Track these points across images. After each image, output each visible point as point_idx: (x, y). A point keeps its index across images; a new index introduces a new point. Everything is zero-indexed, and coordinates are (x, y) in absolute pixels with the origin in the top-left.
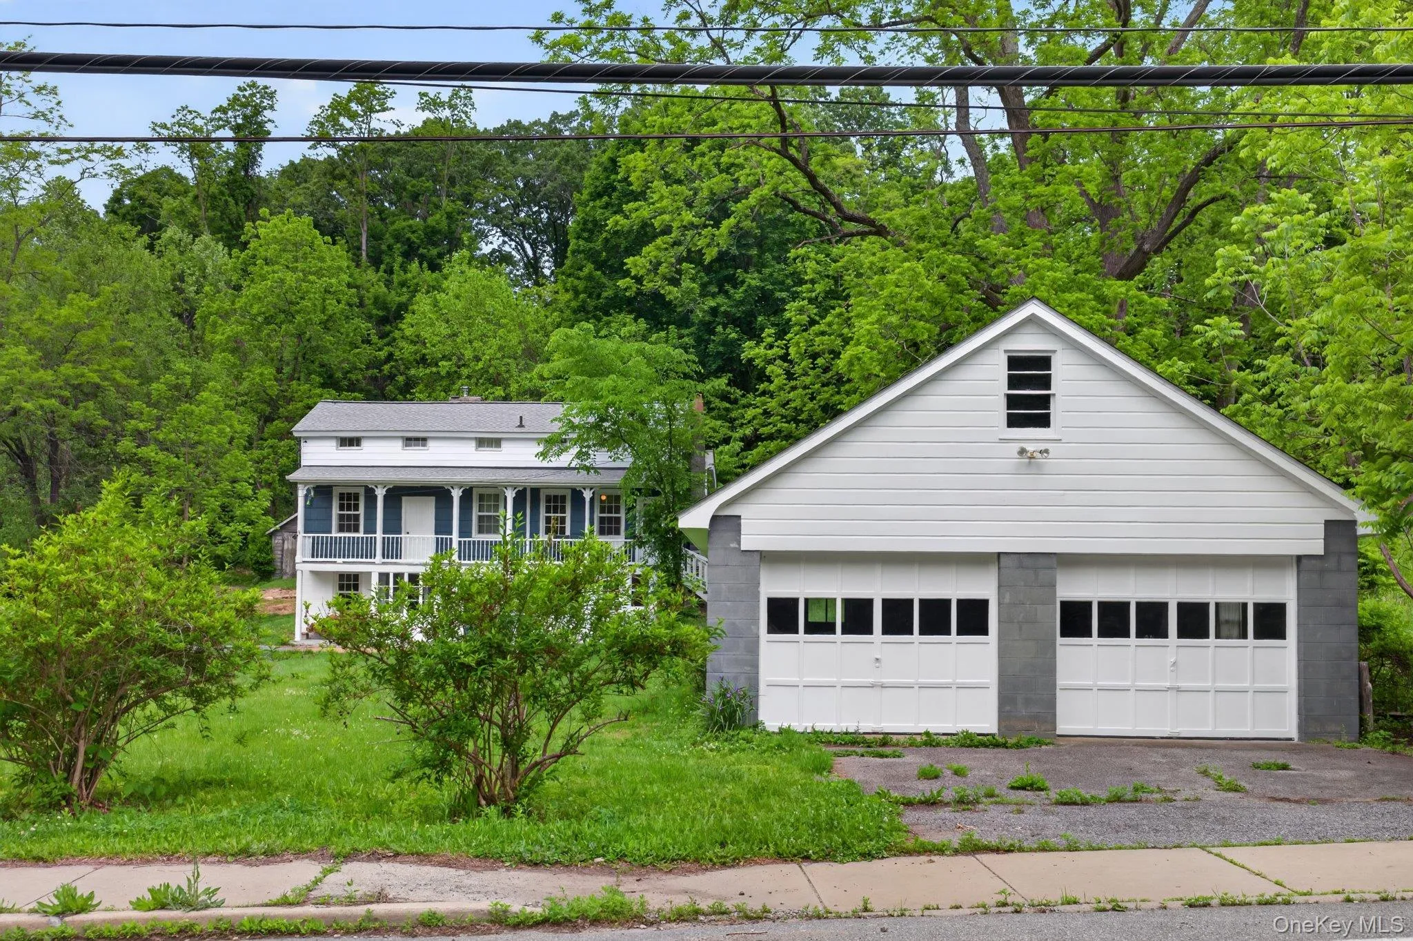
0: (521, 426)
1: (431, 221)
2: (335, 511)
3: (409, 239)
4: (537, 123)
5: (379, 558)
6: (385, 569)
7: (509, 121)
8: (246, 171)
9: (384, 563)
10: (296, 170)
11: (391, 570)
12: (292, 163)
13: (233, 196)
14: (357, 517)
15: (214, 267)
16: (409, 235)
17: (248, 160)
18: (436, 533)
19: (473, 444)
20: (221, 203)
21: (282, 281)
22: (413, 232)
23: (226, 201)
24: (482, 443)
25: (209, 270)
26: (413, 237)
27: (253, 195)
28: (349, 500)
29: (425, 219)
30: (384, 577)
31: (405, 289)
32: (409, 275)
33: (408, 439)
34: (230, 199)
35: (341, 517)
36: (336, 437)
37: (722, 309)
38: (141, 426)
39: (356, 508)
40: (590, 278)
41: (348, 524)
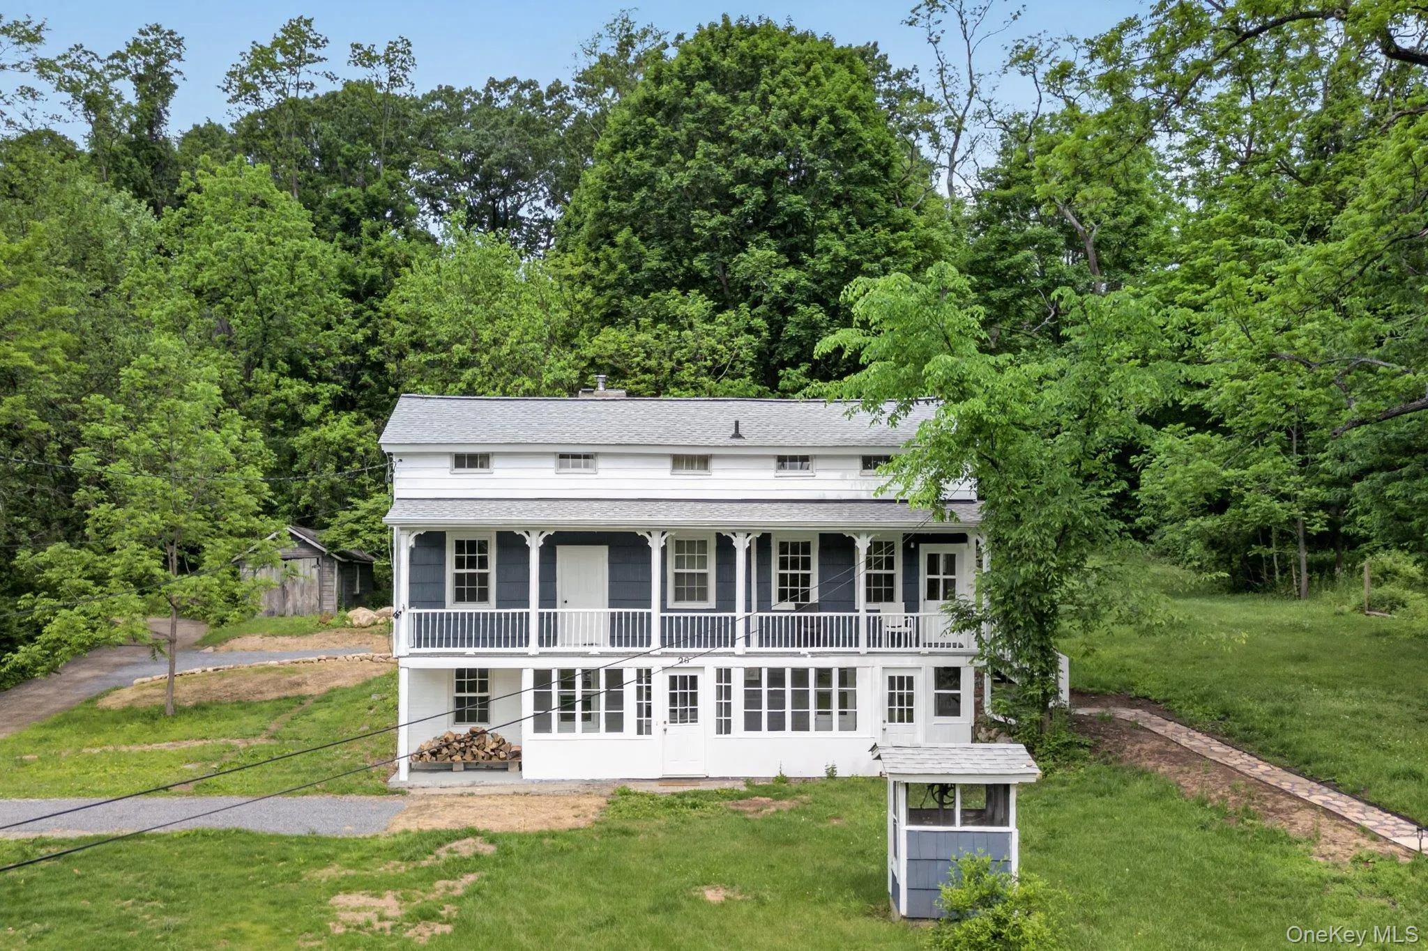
0: (737, 435)
1: (371, 189)
2: (450, 570)
3: (347, 209)
4: (468, 91)
5: (533, 647)
6: (543, 664)
7: (440, 87)
8: (151, 130)
9: (542, 655)
10: (201, 134)
11: (554, 665)
12: (196, 127)
13: (137, 157)
14: (484, 579)
15: (140, 229)
16: (347, 205)
17: (152, 118)
18: (613, 602)
19: (668, 463)
20: (125, 165)
21: (241, 242)
22: (352, 202)
23: (130, 164)
24: (682, 461)
25: (134, 231)
26: (353, 208)
27: (160, 157)
28: (471, 551)
29: (364, 189)
30: (542, 678)
31: (377, 260)
32: (382, 243)
33: (562, 456)
34: (134, 160)
35: (459, 579)
36: (450, 453)
37: (801, 283)
38: (106, 431)
39: (484, 563)
40: (628, 245)
41: (470, 589)
